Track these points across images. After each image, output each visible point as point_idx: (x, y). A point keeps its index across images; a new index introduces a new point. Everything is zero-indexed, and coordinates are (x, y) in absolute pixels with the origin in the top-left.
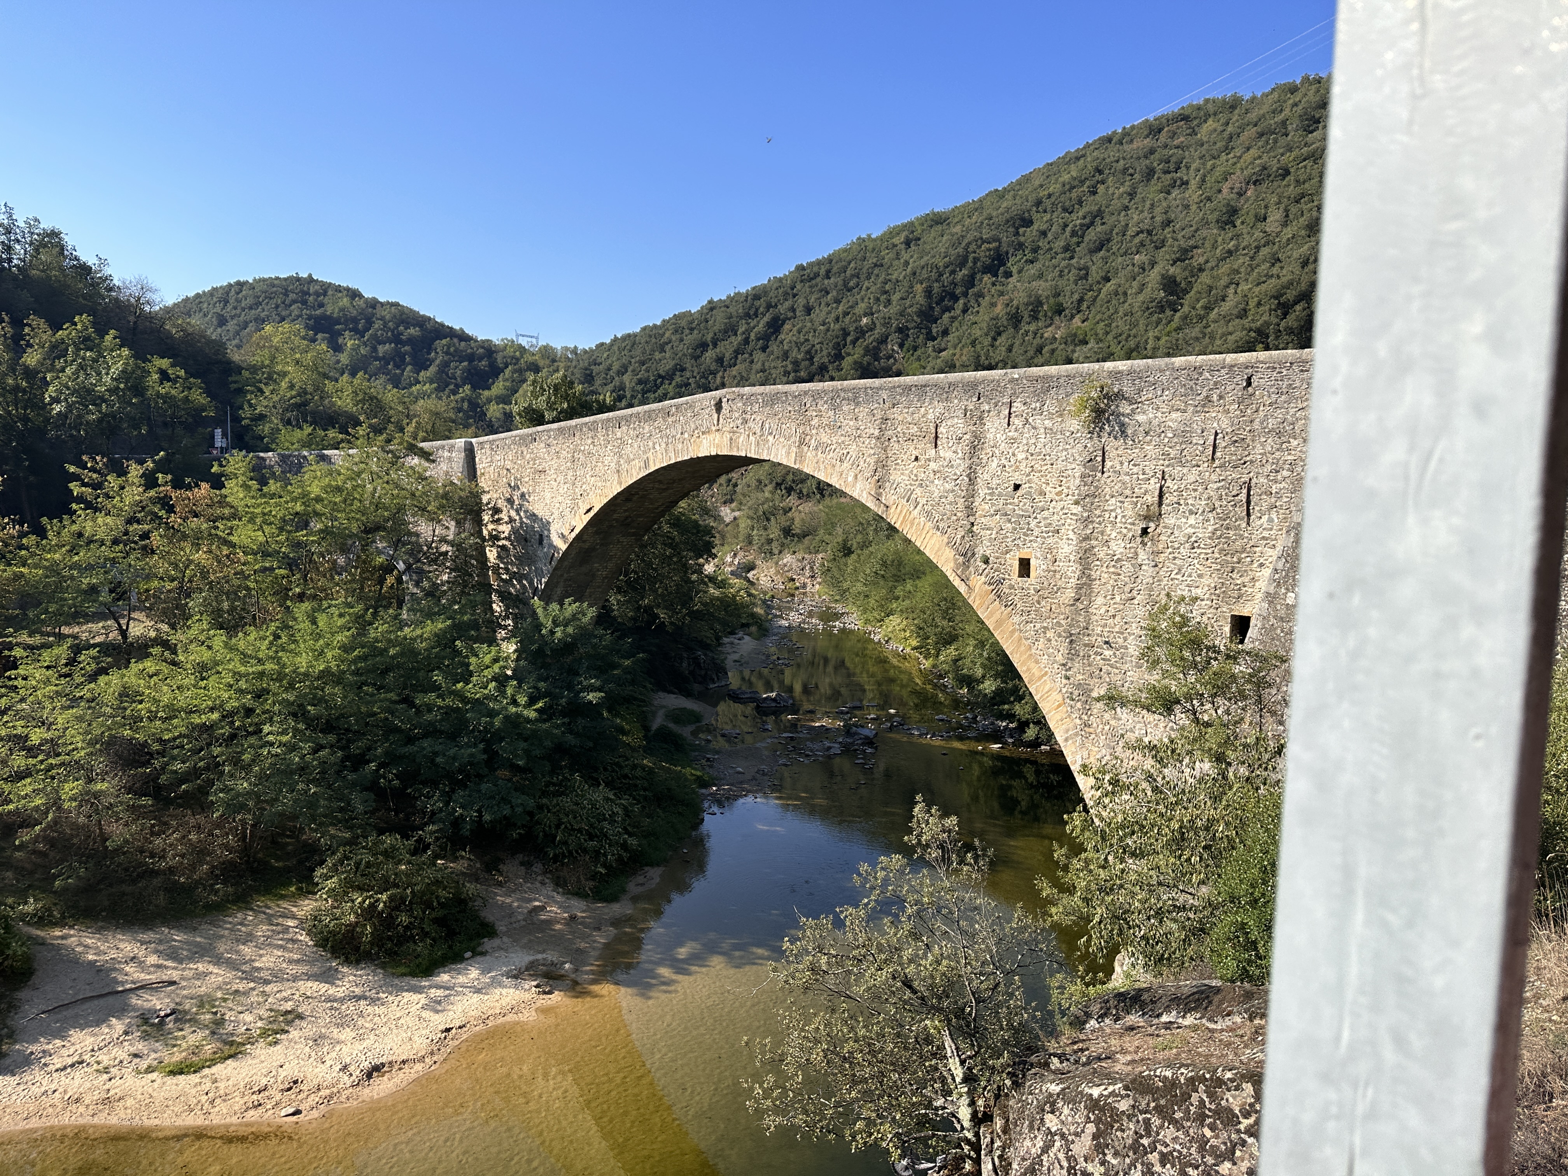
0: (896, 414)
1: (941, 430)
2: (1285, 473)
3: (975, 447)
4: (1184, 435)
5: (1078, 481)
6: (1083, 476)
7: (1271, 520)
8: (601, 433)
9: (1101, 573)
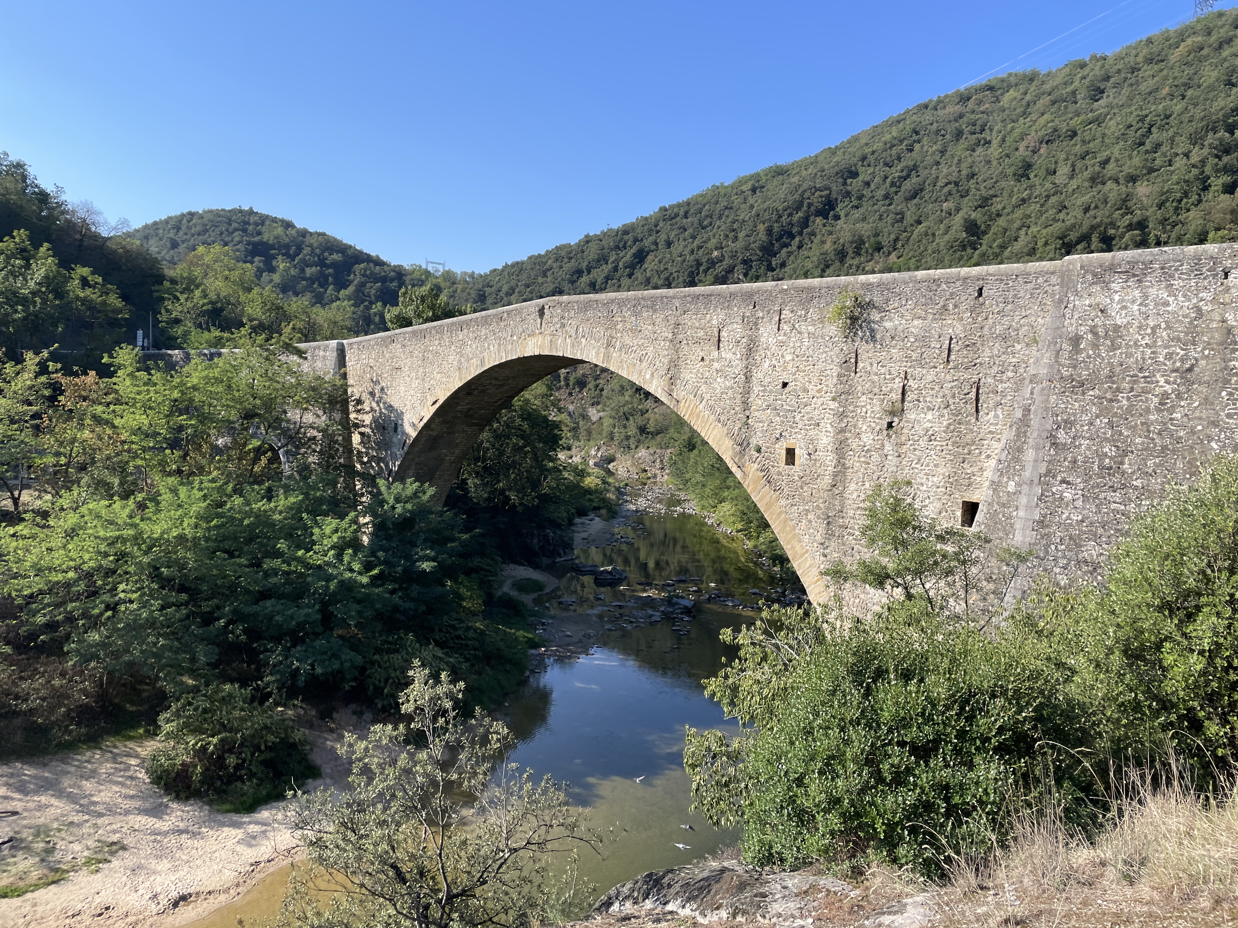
0: (686, 319)
1: (723, 334)
2: (1010, 374)
3: (751, 349)
4: (924, 340)
5: (835, 380)
6: (839, 376)
7: (996, 416)
8: (446, 335)
9: (853, 461)
